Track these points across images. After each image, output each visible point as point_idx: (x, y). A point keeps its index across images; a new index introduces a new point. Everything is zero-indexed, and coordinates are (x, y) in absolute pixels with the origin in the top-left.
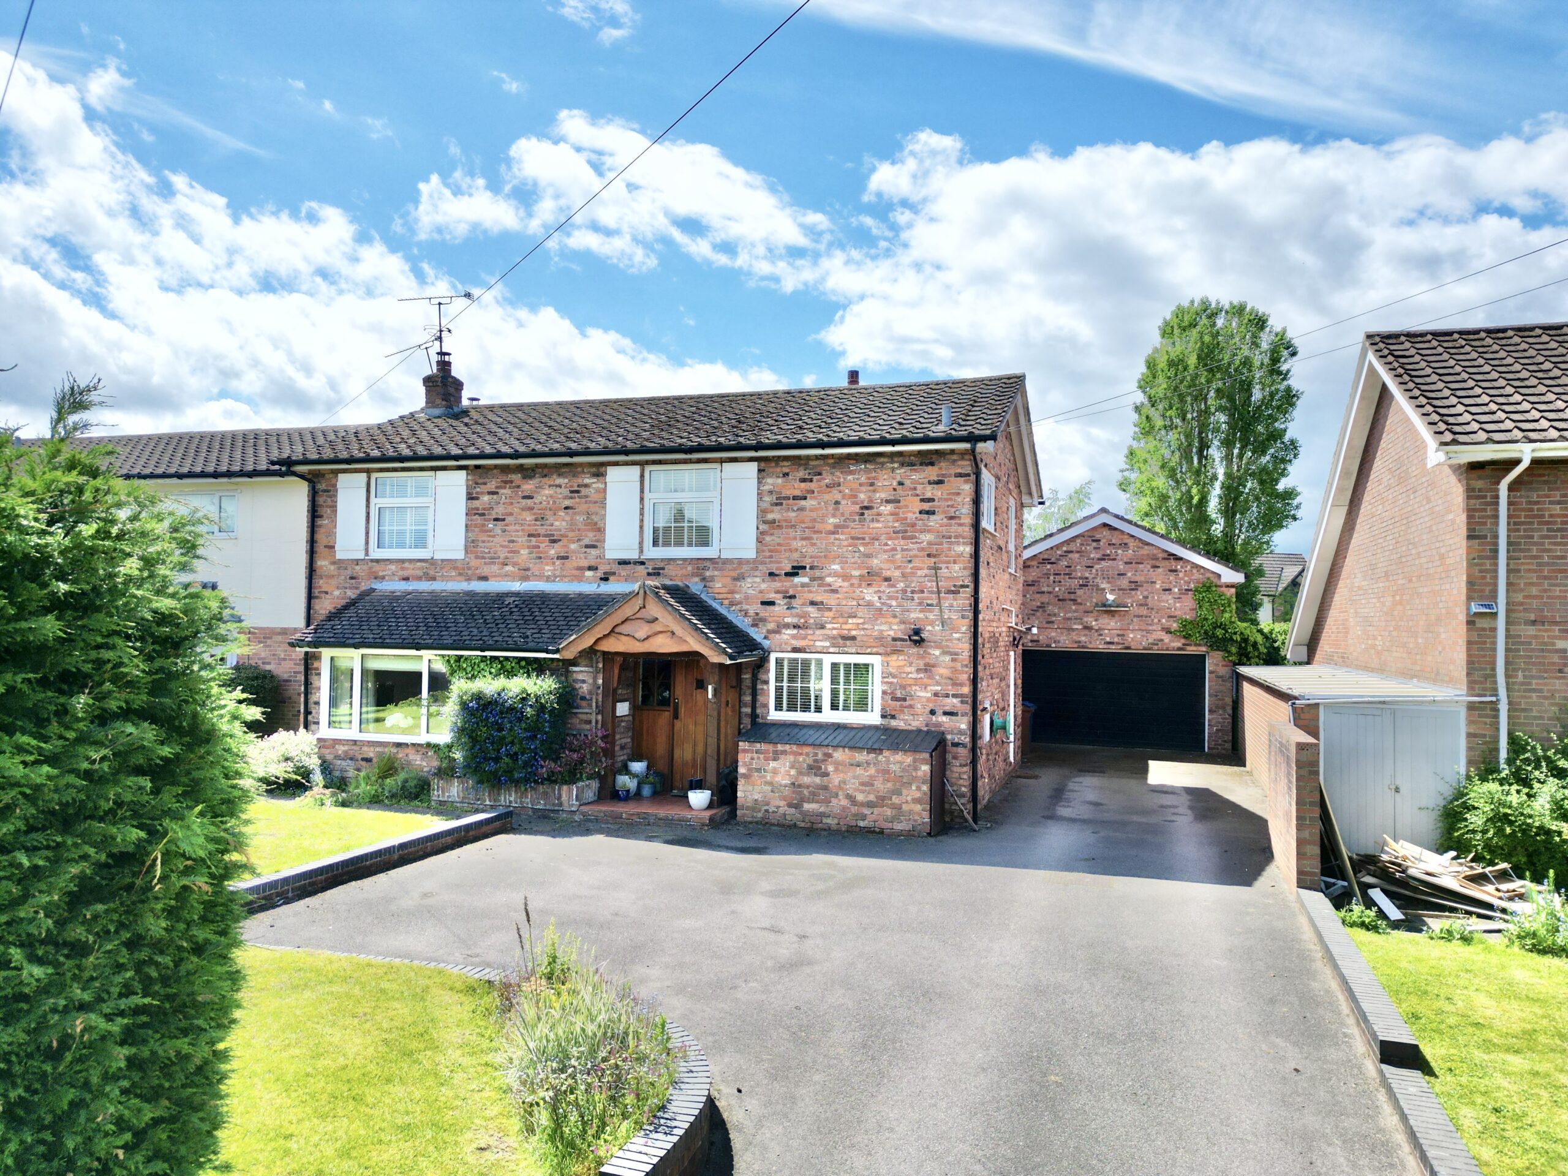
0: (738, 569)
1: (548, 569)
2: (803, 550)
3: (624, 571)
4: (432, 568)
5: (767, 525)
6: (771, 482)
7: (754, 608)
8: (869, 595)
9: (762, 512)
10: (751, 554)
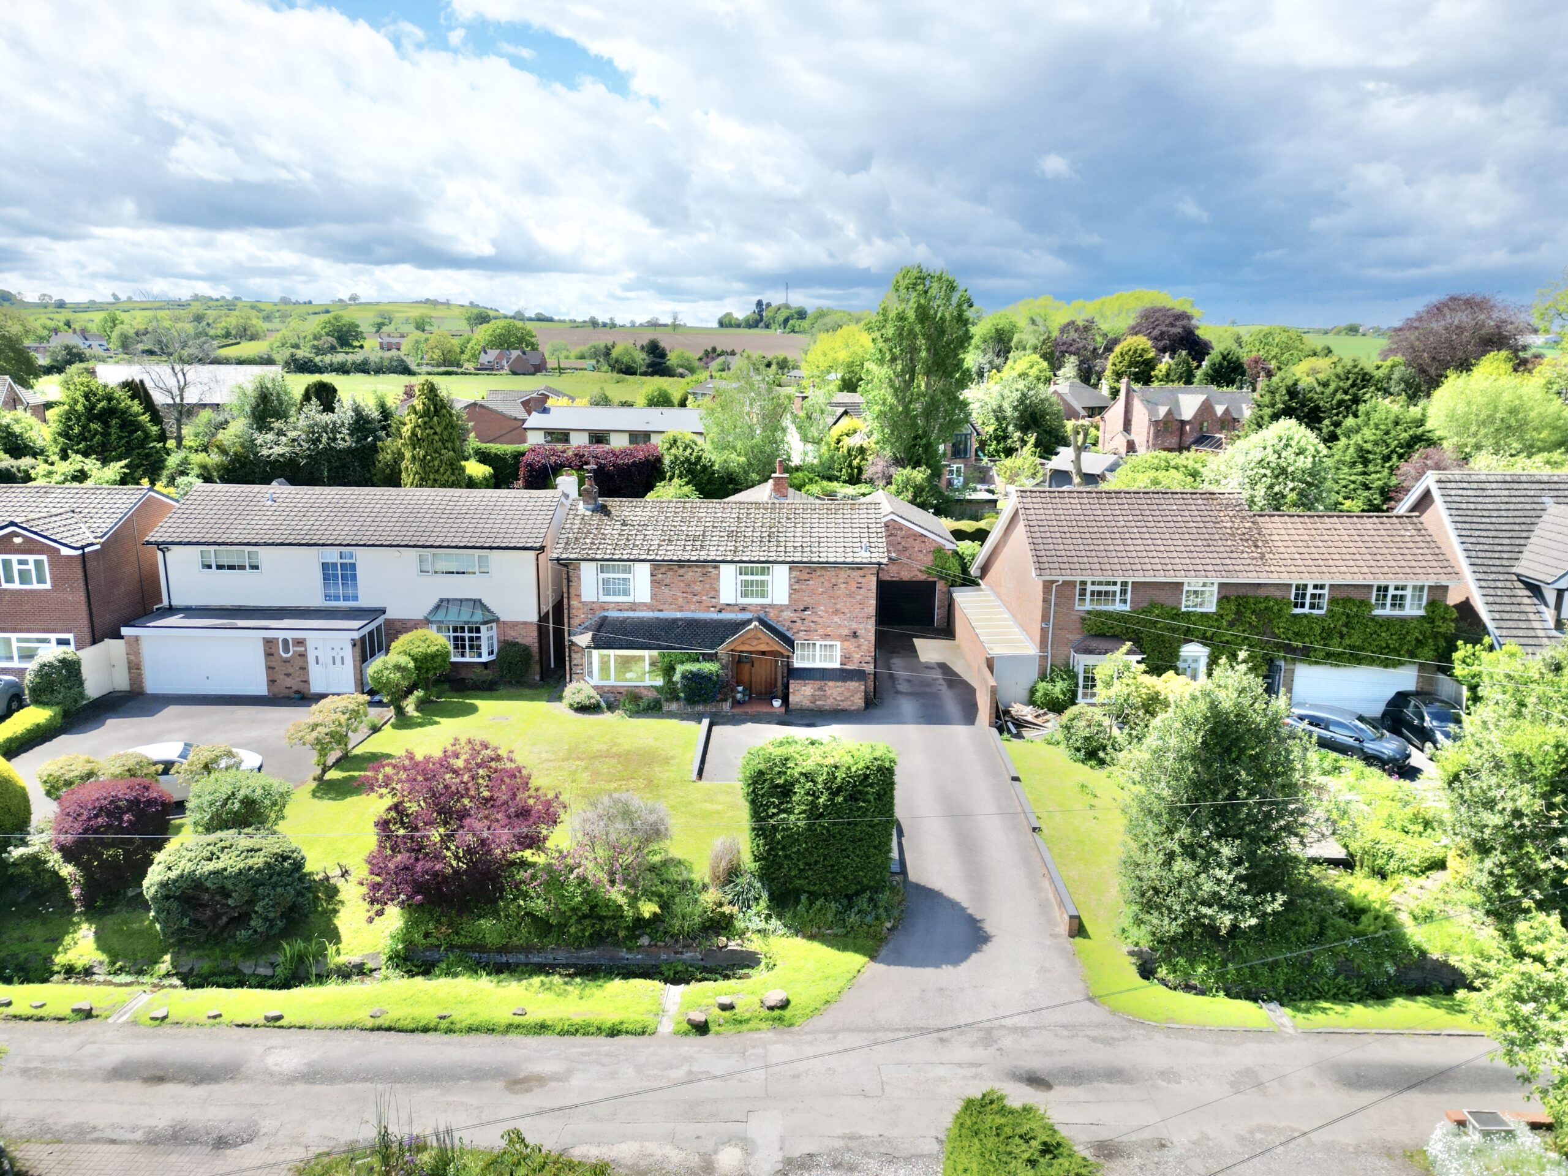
0: (781, 608)
1: (693, 607)
2: (807, 601)
3: (729, 608)
4: (633, 607)
5: (793, 591)
6: (794, 574)
7: (788, 624)
8: (836, 619)
9: (791, 585)
10: (787, 602)
